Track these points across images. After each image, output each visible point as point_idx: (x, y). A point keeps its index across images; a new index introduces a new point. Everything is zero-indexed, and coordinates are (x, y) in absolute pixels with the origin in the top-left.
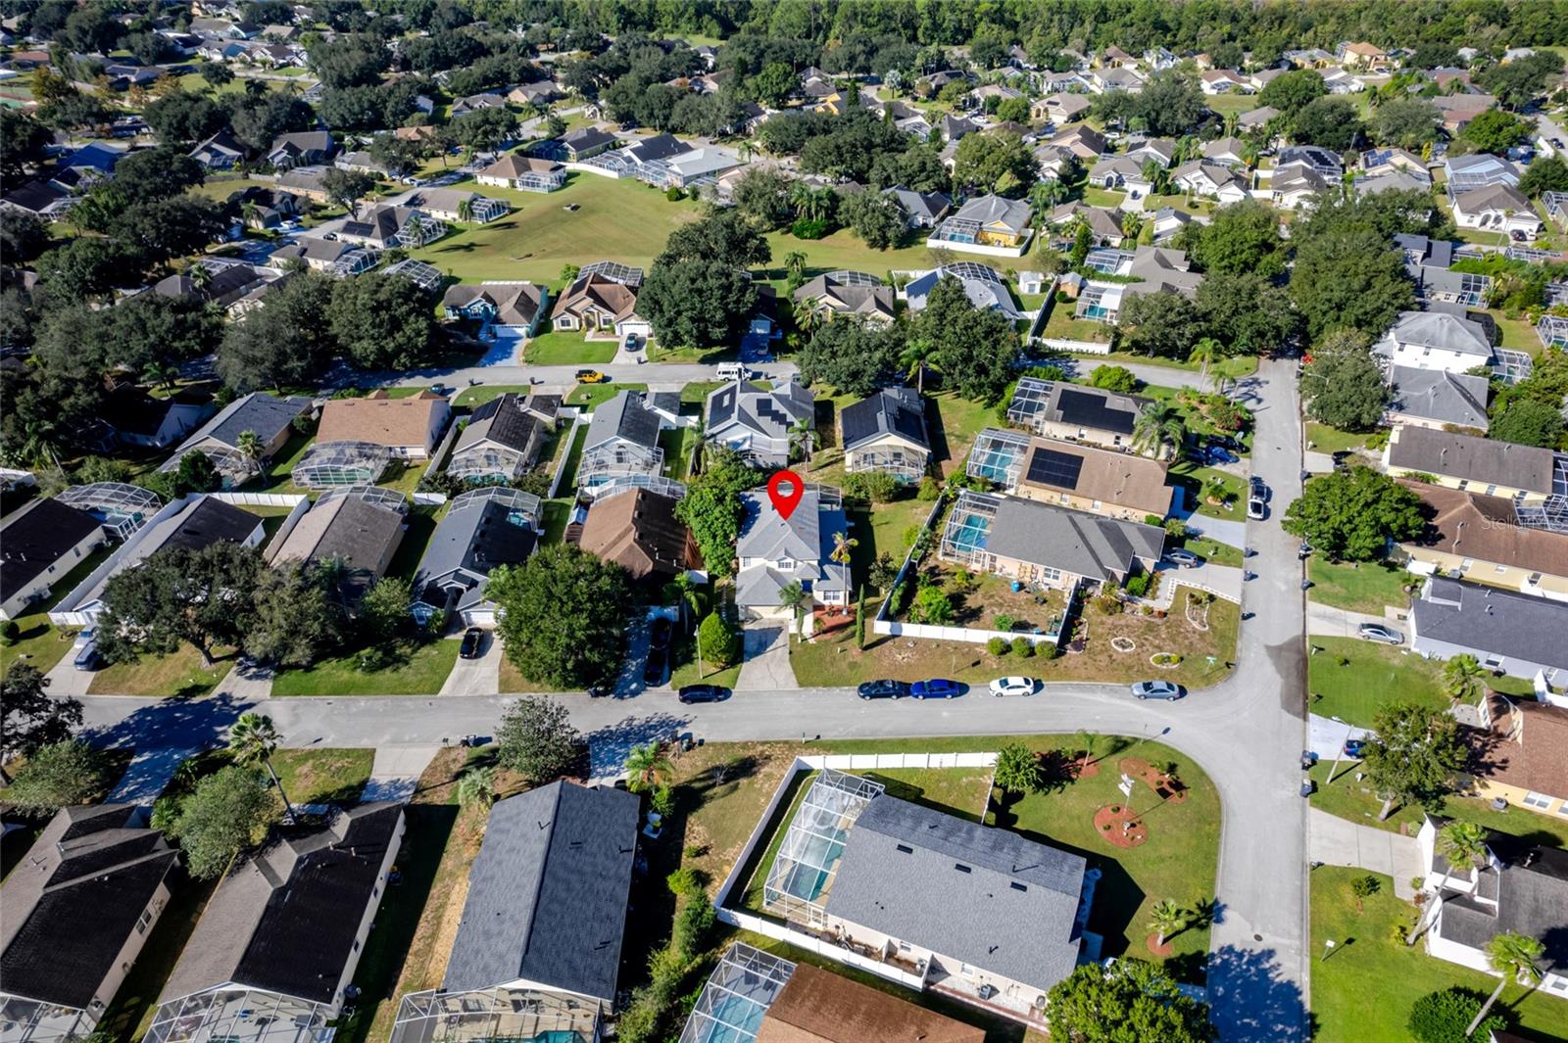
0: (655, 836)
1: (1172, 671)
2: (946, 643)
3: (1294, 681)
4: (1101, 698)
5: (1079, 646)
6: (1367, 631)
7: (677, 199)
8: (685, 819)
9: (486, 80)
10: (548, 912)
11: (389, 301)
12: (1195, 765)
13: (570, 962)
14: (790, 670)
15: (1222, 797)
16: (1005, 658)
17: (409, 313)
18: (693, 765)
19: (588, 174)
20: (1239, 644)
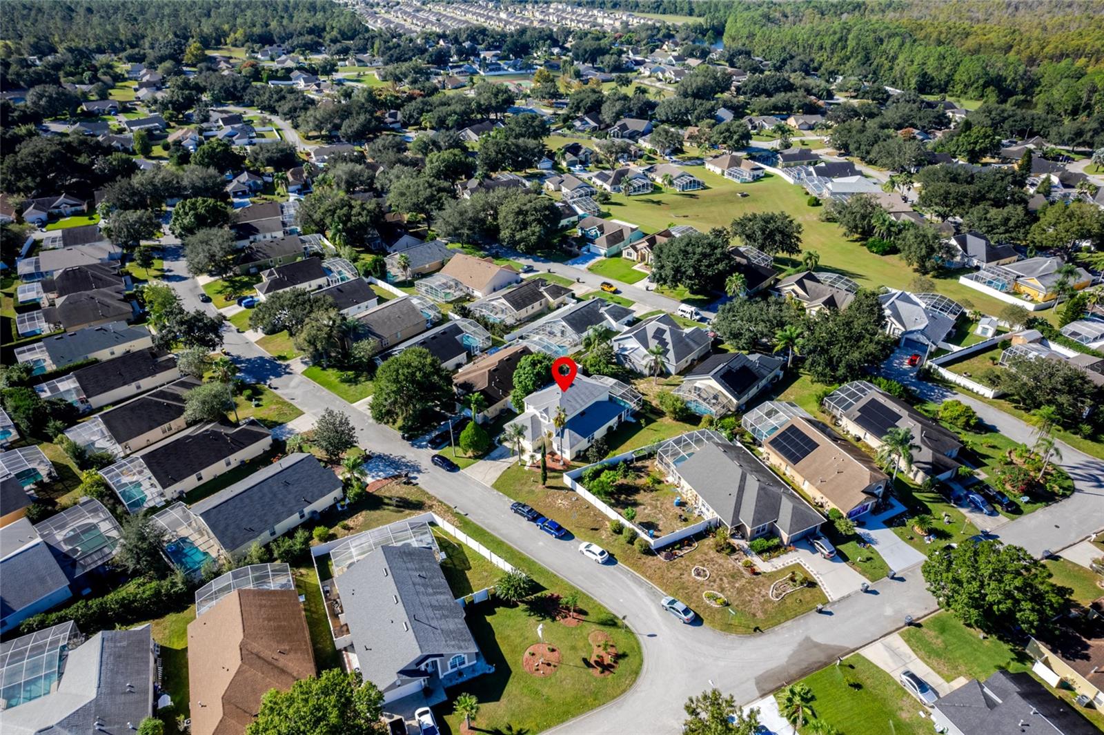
0: (340, 509)
1: (711, 608)
2: (594, 508)
3: (793, 671)
4: (641, 593)
5: (668, 557)
6: (904, 678)
7: (813, 205)
8: (361, 511)
9: (775, 108)
10: (242, 500)
11: (527, 211)
12: (641, 665)
13: (227, 526)
14: (498, 476)
15: (628, 694)
16: (616, 536)
17: (534, 220)
18: (398, 491)
19: (779, 177)
20: (789, 623)
